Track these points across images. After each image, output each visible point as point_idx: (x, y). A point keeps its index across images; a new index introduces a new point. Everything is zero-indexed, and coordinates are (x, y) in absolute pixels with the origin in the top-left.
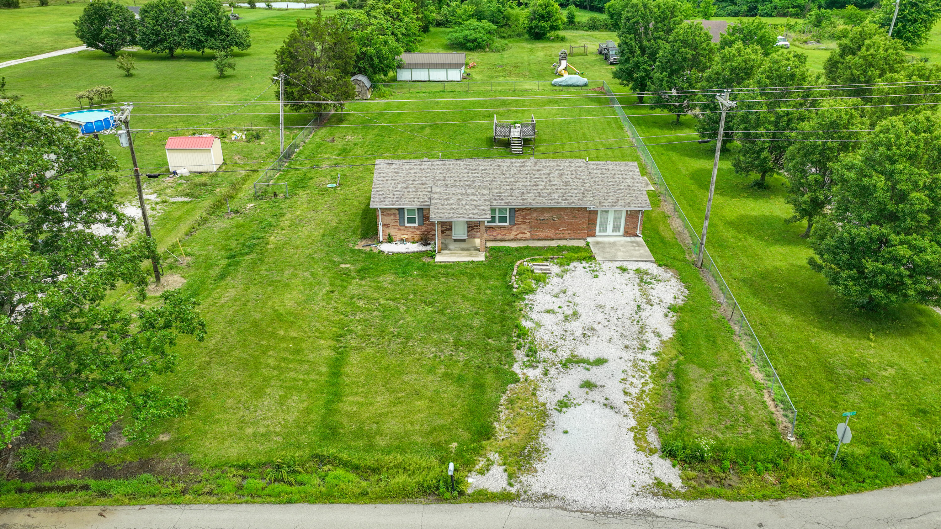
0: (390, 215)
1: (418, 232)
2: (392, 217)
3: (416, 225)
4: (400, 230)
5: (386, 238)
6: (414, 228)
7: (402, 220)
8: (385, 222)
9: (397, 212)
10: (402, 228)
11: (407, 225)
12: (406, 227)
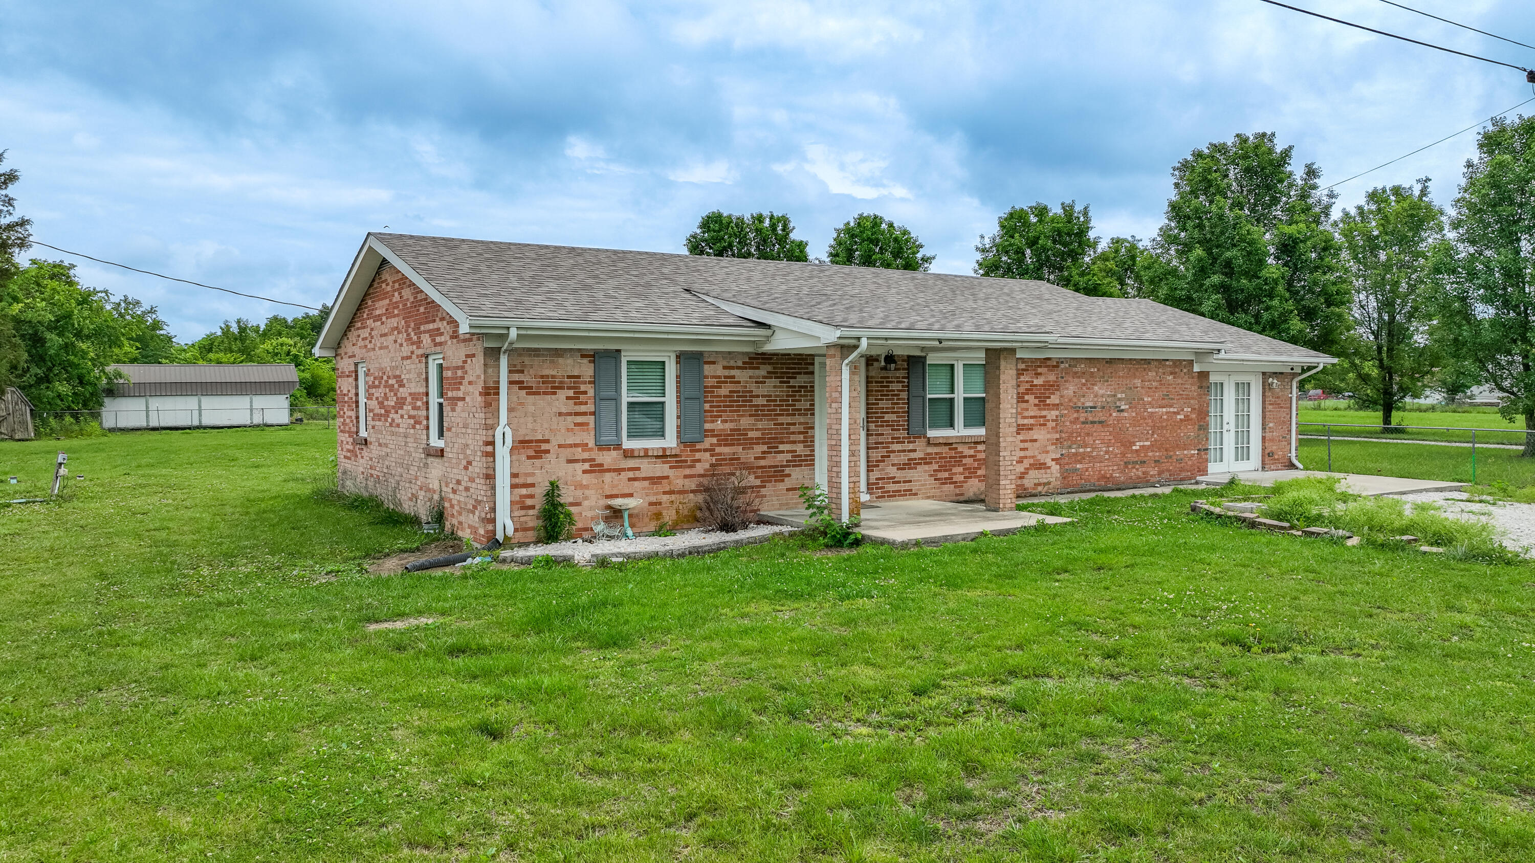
0: (551, 386)
1: (678, 479)
2: (560, 401)
3: (670, 441)
4: (597, 468)
5: (532, 519)
6: (663, 456)
7: (607, 416)
8: (526, 433)
9: (586, 370)
10: (608, 458)
11: (627, 444)
12: (629, 454)
